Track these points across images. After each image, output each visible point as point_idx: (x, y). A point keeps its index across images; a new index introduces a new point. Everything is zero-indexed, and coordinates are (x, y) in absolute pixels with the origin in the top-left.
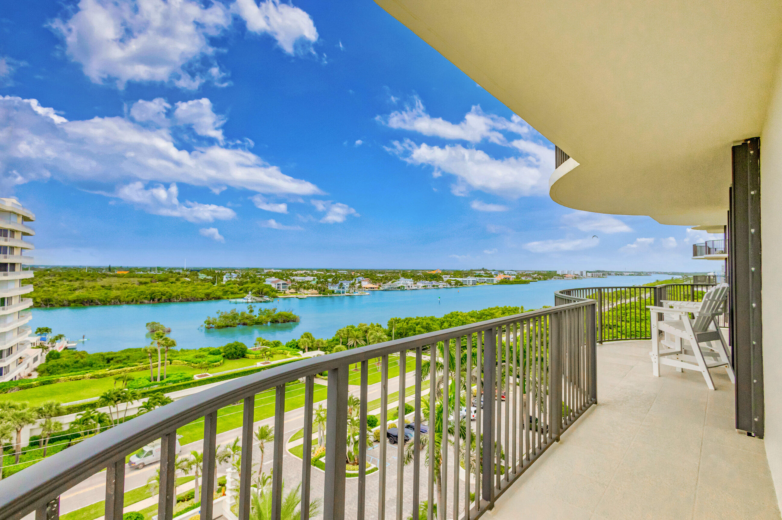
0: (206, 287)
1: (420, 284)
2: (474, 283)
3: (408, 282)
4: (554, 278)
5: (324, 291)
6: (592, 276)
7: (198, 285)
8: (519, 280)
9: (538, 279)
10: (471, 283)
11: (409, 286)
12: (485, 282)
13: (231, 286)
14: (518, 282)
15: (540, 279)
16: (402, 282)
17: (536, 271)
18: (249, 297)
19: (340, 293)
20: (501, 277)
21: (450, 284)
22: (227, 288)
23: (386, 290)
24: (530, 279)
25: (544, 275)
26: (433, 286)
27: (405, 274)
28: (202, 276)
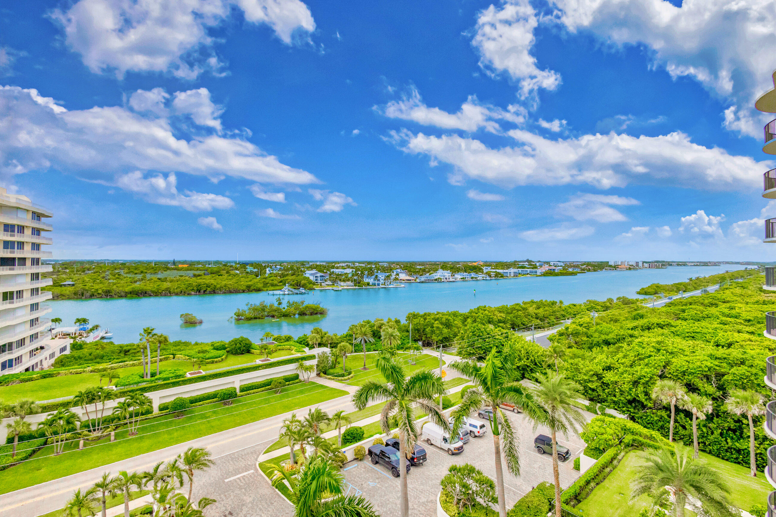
0: (249, 279)
1: (458, 276)
2: (516, 275)
3: (446, 274)
4: (606, 269)
5: (359, 283)
6: (649, 267)
7: (242, 277)
8: (565, 272)
9: (587, 270)
10: (512, 275)
11: (446, 278)
12: (528, 274)
13: (272, 278)
14: (564, 273)
15: (589, 270)
16: (440, 274)
17: (585, 262)
18: (286, 289)
19: (375, 285)
20: (546, 268)
21: (490, 276)
22: (267, 281)
23: (422, 282)
24: (579, 270)
25: (594, 266)
26: (472, 278)
27: (444, 266)
28: (249, 269)
